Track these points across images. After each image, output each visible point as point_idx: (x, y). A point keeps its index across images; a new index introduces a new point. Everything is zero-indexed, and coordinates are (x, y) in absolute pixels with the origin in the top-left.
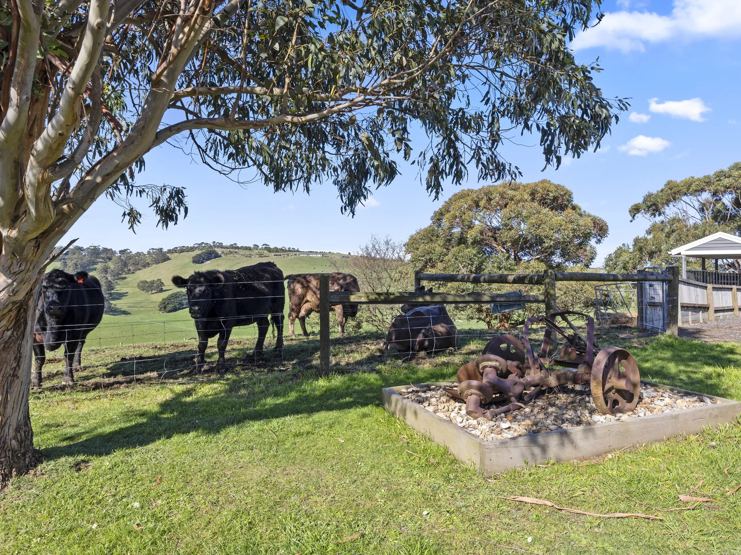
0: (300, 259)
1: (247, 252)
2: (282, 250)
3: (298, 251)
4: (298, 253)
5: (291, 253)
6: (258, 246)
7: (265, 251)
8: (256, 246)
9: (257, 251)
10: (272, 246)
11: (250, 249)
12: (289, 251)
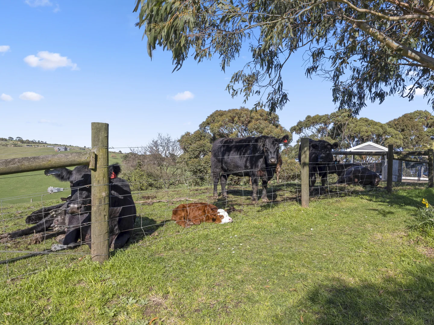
0: (48, 149)
1: (4, 143)
2: (33, 142)
3: (46, 143)
4: (46, 145)
5: (40, 145)
6: (13, 139)
7: (19, 143)
8: (11, 139)
9: (12, 142)
10: (24, 139)
11: (6, 140)
12: (39, 143)
